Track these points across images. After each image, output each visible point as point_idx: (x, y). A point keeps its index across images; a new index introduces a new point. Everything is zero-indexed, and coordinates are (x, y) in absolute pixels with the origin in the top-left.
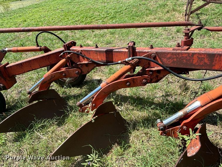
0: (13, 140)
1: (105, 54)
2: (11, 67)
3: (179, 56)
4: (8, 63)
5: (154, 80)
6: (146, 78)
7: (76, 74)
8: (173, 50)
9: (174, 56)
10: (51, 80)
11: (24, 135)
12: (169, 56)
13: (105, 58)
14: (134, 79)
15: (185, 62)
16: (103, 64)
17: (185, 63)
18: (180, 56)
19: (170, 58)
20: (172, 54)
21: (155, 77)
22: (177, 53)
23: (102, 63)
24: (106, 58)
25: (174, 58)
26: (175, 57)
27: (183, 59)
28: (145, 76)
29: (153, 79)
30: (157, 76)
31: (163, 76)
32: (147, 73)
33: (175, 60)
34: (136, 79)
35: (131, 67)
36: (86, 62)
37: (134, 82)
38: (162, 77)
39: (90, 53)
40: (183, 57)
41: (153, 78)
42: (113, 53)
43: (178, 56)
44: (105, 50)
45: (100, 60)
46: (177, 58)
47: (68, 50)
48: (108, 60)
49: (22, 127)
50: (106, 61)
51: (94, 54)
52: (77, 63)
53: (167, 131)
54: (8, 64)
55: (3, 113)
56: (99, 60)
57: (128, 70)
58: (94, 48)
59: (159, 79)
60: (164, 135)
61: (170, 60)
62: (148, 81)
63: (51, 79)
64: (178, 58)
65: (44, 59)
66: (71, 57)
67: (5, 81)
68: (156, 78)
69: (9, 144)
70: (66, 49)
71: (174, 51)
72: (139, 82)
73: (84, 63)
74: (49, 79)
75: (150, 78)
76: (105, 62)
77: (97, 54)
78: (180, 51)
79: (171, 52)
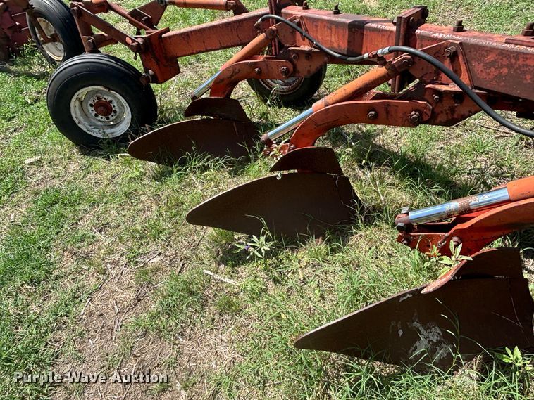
0: (154, 177)
1: (347, 32)
2: (169, 37)
3: (518, 62)
4: (168, 28)
5: (442, 118)
6: (420, 108)
7: (282, 72)
8: (506, 43)
9: (504, 59)
10: (233, 78)
11: (171, 173)
12: (491, 58)
13: (346, 41)
14: (389, 104)
15: (529, 81)
16: (339, 58)
17: (529, 83)
18: (521, 62)
19: (492, 64)
20: (502, 53)
21: (445, 110)
22: (512, 52)
23: (339, 55)
24: (348, 42)
25: (502, 66)
26: (505, 62)
27: (525, 73)
28: (419, 102)
29: (441, 115)
30: (452, 110)
31: (470, 112)
32: (426, 97)
33: (505, 71)
34: (396, 105)
35: (387, 73)
36: (307, 48)
37: (388, 113)
38: (467, 114)
39: (316, 26)
40: (527, 66)
41: (442, 112)
42: (365, 33)
43: (513, 61)
44: (349, 21)
45: (335, 45)
46: (510, 66)
47: (276, 14)
48: (351, 49)
49: (169, 158)
50: (348, 50)
51: (326, 29)
52: (289, 47)
53: (414, 236)
54: (167, 30)
55: (146, 125)
56: (334, 48)
57: (378, 79)
58: (329, 15)
59: (455, 116)
60: (405, 242)
61: (493, 69)
62: (426, 118)
63: (232, 75)
64: (513, 67)
65: (230, 30)
66: (277, 30)
67: (158, 64)
68: (447, 114)
69: (146, 181)
70: (274, 12)
71: (508, 46)
72: (400, 115)
73: (303, 49)
74: (229, 74)
75: (430, 110)
76: (345, 53)
77: (331, 29)
78: (522, 48)
79: (500, 47)
